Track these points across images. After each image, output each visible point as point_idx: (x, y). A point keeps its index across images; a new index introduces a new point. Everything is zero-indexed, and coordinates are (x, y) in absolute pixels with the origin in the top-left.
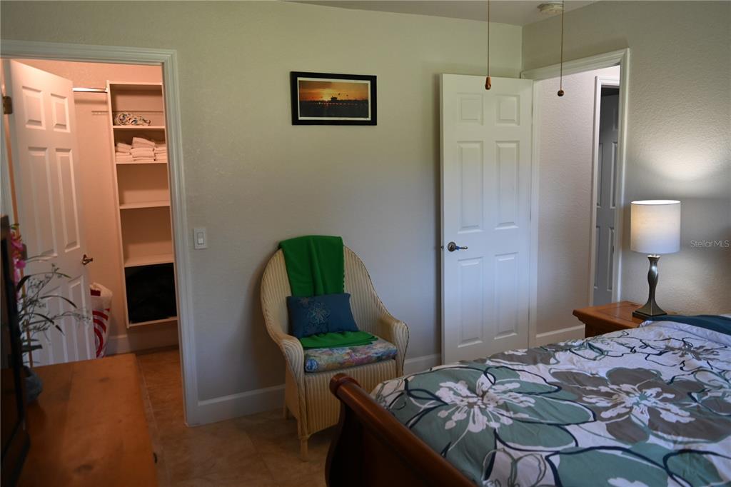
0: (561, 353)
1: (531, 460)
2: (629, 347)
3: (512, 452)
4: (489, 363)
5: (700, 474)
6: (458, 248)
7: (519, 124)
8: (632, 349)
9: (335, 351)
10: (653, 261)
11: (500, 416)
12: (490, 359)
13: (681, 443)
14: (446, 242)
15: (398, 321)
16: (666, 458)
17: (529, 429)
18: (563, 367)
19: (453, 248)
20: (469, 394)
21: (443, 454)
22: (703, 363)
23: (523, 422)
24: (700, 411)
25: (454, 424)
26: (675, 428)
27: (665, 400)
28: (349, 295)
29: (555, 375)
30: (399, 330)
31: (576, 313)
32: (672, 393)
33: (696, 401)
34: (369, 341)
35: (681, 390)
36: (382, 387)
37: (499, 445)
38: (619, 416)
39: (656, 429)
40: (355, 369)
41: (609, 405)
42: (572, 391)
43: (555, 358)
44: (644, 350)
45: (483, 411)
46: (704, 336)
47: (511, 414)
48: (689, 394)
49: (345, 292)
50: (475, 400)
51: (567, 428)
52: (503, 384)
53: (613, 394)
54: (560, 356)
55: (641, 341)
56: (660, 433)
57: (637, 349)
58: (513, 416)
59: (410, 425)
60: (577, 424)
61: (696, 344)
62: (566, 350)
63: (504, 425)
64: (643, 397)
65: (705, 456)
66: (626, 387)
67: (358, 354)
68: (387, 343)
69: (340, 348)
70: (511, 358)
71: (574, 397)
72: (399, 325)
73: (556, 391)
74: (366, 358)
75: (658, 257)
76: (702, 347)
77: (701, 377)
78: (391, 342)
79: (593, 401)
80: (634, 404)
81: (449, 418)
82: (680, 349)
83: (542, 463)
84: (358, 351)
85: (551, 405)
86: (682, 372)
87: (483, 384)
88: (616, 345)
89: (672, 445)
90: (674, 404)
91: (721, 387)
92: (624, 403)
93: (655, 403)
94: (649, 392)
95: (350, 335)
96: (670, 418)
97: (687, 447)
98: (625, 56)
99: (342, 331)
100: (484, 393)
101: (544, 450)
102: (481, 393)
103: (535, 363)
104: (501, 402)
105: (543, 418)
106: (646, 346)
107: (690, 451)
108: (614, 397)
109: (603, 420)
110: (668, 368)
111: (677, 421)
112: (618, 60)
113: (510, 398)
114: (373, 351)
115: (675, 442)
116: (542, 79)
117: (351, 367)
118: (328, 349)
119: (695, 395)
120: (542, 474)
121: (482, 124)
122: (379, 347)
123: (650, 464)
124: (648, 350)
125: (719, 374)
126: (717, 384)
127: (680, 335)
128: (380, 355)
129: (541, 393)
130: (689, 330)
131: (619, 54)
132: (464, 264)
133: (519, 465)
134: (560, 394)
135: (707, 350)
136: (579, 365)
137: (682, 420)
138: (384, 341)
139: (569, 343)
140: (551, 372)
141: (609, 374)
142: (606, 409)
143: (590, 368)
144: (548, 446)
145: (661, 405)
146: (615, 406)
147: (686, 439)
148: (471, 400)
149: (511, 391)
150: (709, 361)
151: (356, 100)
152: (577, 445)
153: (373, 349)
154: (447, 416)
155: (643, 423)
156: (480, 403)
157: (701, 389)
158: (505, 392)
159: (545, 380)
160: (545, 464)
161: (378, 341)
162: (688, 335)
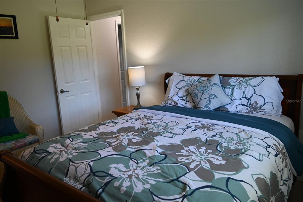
0: (101, 126)
1: (83, 166)
2: (126, 120)
3: (75, 165)
4: (72, 134)
5: (141, 157)
6: (65, 92)
7: (86, 39)
8: (127, 120)
9: (7, 143)
10: (138, 89)
11: (73, 153)
12: (73, 133)
13: (137, 148)
14: (59, 90)
15: (38, 126)
16: (131, 154)
17: (83, 155)
18: (101, 131)
19: (62, 92)
20: (62, 147)
21: (49, 173)
22: (149, 121)
23: (82, 153)
24: (145, 137)
25: (54, 160)
26: (136, 144)
27: (135, 135)
28: (13, 118)
29: (97, 134)
30: (39, 129)
31: (113, 112)
32: (137, 133)
33: (144, 134)
34: (25, 136)
35: (140, 131)
36: (24, 153)
37: (71, 163)
38: (118, 143)
39: (129, 146)
40: (19, 150)
41: (115, 141)
42: (103, 138)
43: (99, 128)
44: (131, 120)
45: (66, 152)
46: (151, 112)
47: (78, 151)
48: (142, 132)
49: (11, 116)
50: (64, 149)
51: (98, 151)
52: (76, 141)
53: (117, 137)
54: (101, 127)
55: (130, 117)
56: (130, 147)
57: (129, 120)
58: (78, 152)
59: (35, 165)
60: (102, 149)
61: (148, 115)
62: (103, 125)
63: (74, 156)
64: (127, 136)
65: (143, 150)
66: (122, 134)
67: (19, 143)
68: (34, 136)
69: (10, 142)
70: (81, 131)
71: (103, 140)
72: (38, 127)
73: (97, 139)
74: (23, 144)
75: (139, 87)
76: (150, 116)
77: (147, 126)
78: (36, 135)
79: (110, 140)
80: (124, 138)
81: (52, 158)
82: (142, 118)
83: (86, 165)
84: (19, 142)
85: (94, 145)
86: (142, 125)
87: (67, 142)
88: (122, 120)
89: (134, 149)
90: (137, 136)
91: (153, 128)
92: (120, 139)
93: (131, 137)
94: (129, 134)
95: (15, 136)
96: (134, 141)
97: (138, 149)
98: (122, 12)
99: (11, 134)
100: (68, 145)
101: (87, 161)
102: (66, 146)
103: (91, 131)
104: (74, 147)
105: (90, 150)
106: (132, 118)
107: (139, 150)
108: (117, 138)
109: (112, 146)
110: (137, 125)
111: (137, 141)
112: (120, 14)
113: (78, 145)
114: (27, 140)
115: (135, 148)
116: (93, 20)
117: (17, 149)
118: (3, 143)
119: (144, 132)
120: (86, 169)
121: (70, 39)
122: (30, 138)
123: (125, 157)
124: (132, 120)
125: (153, 124)
126: (152, 127)
127: (144, 113)
128: (31, 141)
129: (90, 142)
130: (147, 111)
131: (120, 11)
132: (69, 98)
133: (78, 169)
134: (98, 140)
135: (151, 117)
136: (107, 129)
137: (138, 141)
138: (32, 135)
139: (105, 122)
140: (96, 133)
141: (118, 131)
142: (114, 142)
143: (111, 130)
144: (90, 159)
145: (133, 137)
146: (117, 141)
147: (138, 147)
148: (62, 149)
149: (78, 143)
150: (151, 120)
151: (5, 27)
152: (100, 156)
153: (27, 139)
154: (51, 158)
155: (125, 144)
156: (65, 150)
157: (146, 129)
158: (76, 144)
159: (93, 137)
160: (87, 166)
161: (29, 136)
162: (146, 113)
